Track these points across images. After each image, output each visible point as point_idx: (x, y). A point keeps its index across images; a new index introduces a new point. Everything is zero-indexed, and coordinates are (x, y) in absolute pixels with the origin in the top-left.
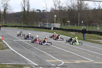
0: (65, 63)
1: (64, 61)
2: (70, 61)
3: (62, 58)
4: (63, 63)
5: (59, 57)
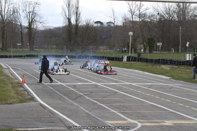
1: (142, 122)
2: (154, 122)
3: (138, 117)
5: (132, 113)
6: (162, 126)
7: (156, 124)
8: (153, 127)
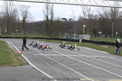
2: (102, 80)
3: (92, 76)
5: (88, 74)
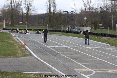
0: (96, 73)
1: (95, 70)
2: (102, 71)
3: (92, 67)
4: (94, 72)
5: (89, 65)
6: (108, 73)
7: (104, 72)
8: (102, 73)
